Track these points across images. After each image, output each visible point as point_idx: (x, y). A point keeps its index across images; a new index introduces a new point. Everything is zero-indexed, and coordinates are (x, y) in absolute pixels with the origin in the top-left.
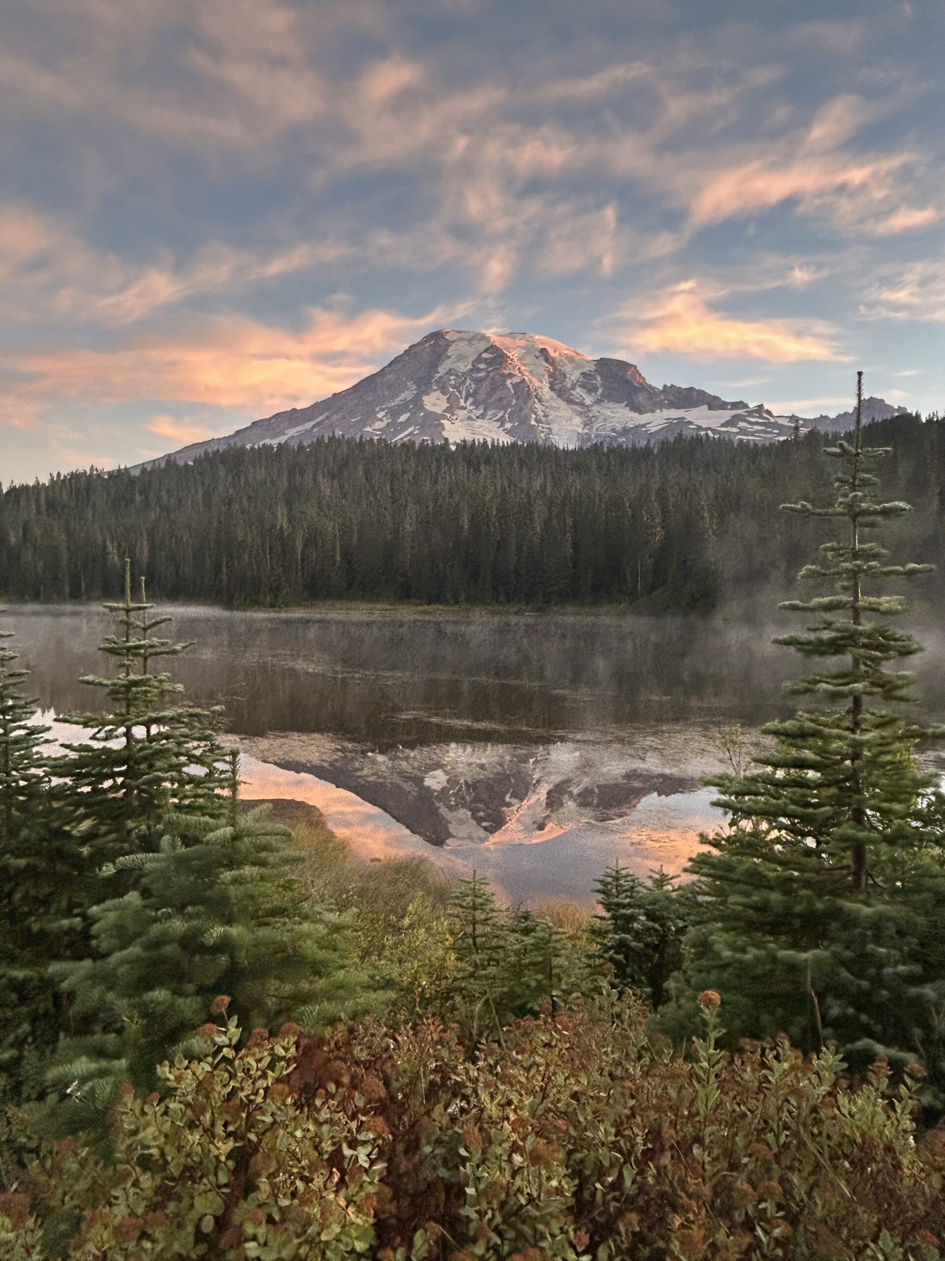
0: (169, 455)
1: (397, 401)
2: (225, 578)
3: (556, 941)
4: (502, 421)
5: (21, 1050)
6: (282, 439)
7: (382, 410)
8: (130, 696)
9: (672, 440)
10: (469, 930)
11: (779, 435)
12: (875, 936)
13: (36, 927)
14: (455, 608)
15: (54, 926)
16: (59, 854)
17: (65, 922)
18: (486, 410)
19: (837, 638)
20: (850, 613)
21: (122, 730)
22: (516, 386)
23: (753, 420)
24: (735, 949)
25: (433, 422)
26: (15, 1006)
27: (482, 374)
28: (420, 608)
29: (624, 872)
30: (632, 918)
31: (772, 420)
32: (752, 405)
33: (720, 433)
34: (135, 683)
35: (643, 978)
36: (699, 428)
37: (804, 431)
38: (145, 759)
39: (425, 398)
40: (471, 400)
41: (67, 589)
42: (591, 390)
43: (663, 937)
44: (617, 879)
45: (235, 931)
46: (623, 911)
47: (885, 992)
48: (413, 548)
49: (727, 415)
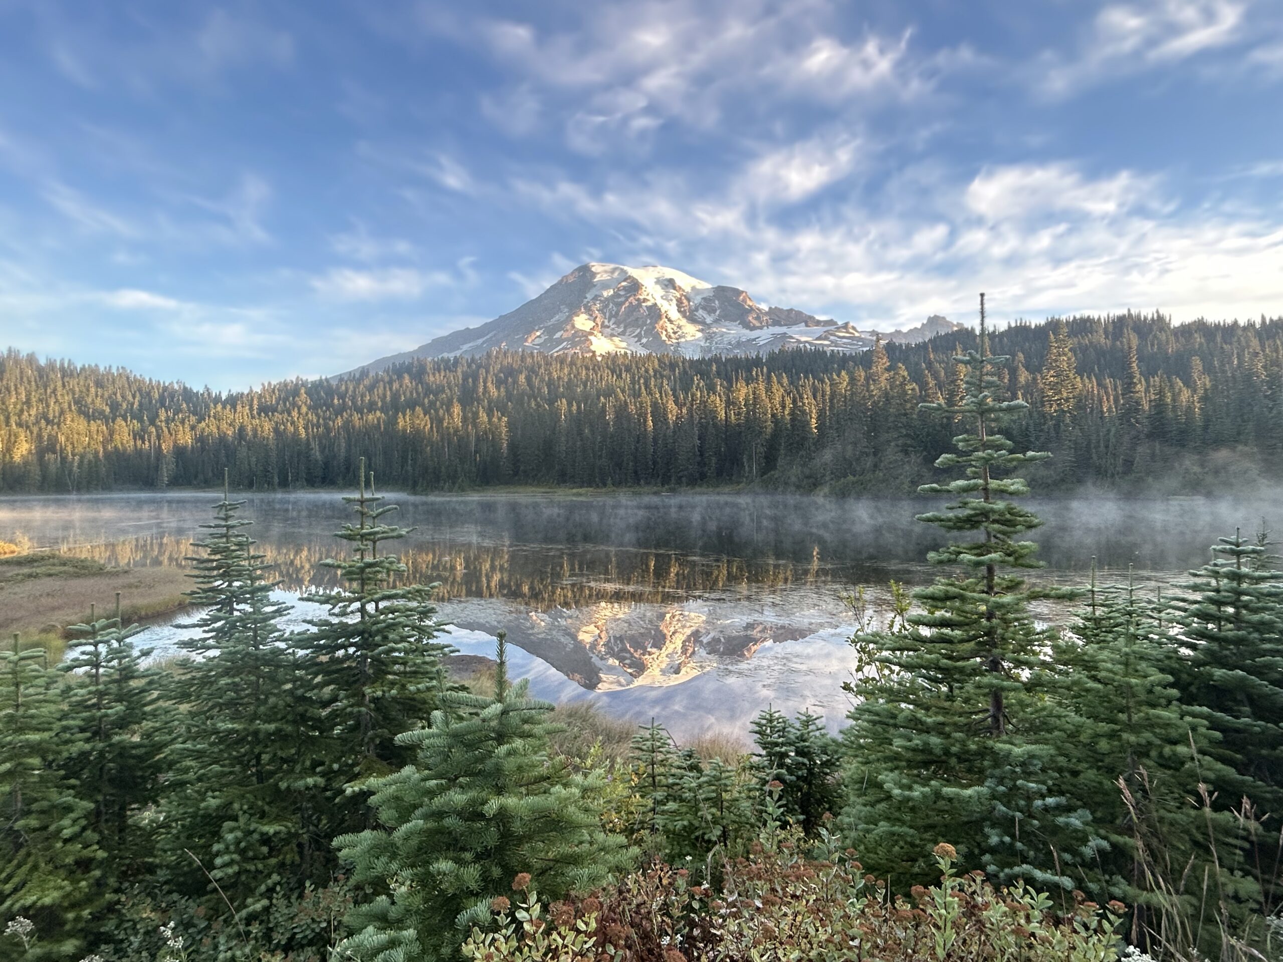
0: (363, 368)
1: (553, 321)
2: (409, 468)
3: (727, 778)
4: (639, 337)
5: (270, 899)
6: (458, 353)
7: (540, 329)
8: (364, 576)
9: (777, 351)
10: (649, 770)
11: (862, 346)
12: (1023, 772)
13: (283, 785)
14: (604, 490)
15: (300, 784)
16: (303, 718)
17: (310, 781)
18: (625, 327)
19: (972, 516)
20: (982, 493)
21: (357, 605)
22: (649, 308)
23: (841, 334)
24: (902, 787)
25: (583, 337)
26: (265, 858)
27: (622, 299)
28: (575, 491)
29: (777, 715)
30: (785, 755)
31: (857, 334)
32: (840, 323)
33: (815, 345)
34: (370, 565)
35: (796, 807)
36: (799, 341)
37: (882, 342)
38: (379, 631)
39: (575, 318)
40: (613, 320)
41: (276, 480)
42: (711, 311)
43: (810, 770)
44: (771, 721)
45: (510, 801)
46: (778, 749)
47: (1036, 822)
48: (567, 441)
49: (820, 330)
